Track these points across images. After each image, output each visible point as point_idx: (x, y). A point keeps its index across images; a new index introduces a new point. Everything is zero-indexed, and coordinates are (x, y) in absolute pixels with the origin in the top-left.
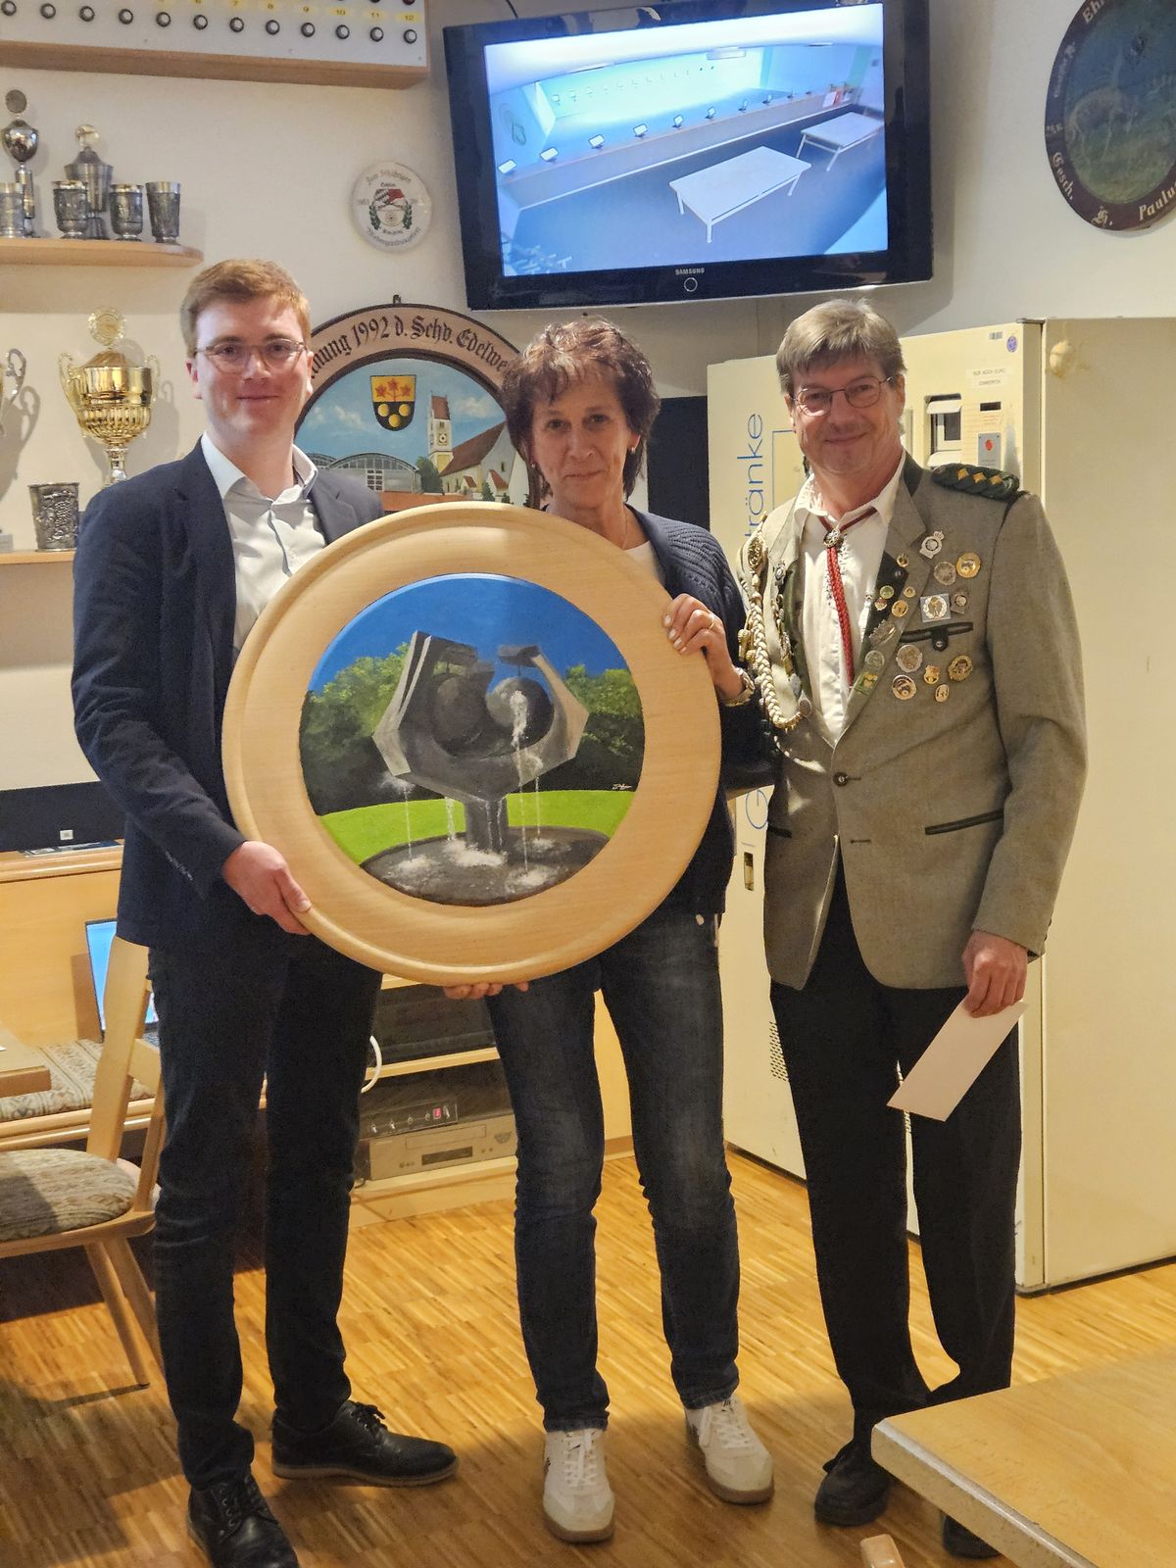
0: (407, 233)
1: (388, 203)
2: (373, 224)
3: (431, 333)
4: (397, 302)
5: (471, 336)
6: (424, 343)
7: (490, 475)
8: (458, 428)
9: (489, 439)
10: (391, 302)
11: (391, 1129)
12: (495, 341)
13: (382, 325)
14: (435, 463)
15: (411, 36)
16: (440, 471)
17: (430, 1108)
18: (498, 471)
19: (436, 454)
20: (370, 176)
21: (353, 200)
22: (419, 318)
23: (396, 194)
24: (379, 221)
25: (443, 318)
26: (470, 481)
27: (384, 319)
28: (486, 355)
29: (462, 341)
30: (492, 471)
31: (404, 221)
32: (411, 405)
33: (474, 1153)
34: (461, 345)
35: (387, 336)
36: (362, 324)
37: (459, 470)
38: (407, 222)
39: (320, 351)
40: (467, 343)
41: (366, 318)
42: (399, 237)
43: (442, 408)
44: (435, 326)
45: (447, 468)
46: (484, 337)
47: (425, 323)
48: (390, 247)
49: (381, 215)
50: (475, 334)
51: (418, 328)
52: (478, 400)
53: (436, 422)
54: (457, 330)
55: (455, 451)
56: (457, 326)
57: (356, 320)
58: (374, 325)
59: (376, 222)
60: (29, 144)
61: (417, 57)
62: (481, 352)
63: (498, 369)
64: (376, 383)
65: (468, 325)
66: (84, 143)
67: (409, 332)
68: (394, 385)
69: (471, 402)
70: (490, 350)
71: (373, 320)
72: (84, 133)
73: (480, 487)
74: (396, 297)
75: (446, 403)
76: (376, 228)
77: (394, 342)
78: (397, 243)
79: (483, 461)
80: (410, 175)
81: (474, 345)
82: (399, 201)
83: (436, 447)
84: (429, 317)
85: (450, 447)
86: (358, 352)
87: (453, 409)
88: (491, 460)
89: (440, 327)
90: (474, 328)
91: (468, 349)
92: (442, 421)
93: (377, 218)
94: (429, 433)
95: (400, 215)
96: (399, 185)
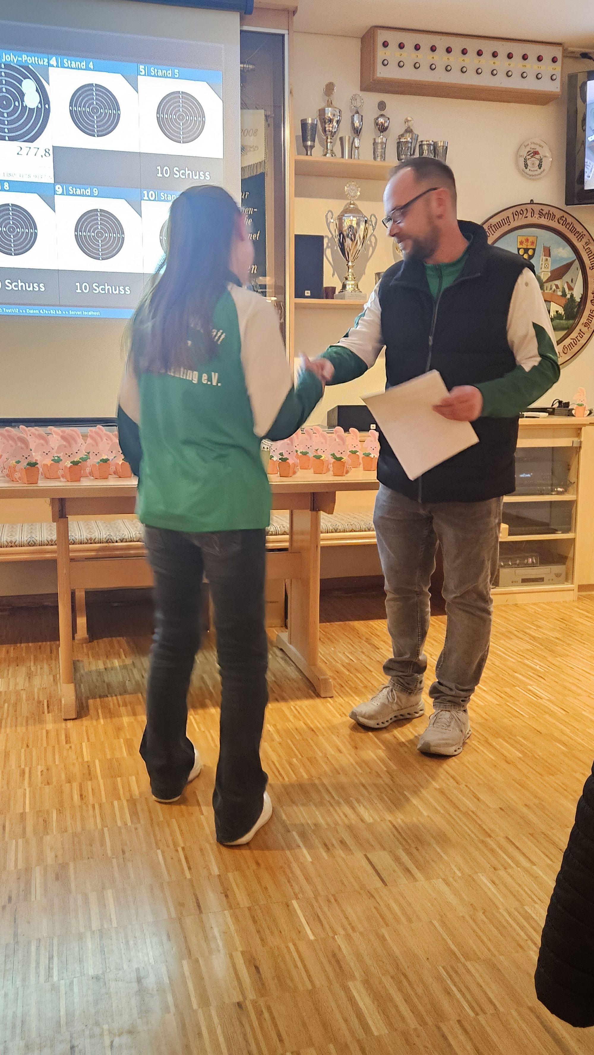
0: (539, 171)
1: (532, 157)
2: (525, 166)
3: (546, 217)
4: (532, 202)
5: (564, 219)
6: (543, 221)
7: (566, 284)
8: (553, 262)
9: (568, 267)
10: (529, 202)
11: (509, 565)
12: (575, 222)
13: (525, 212)
14: (542, 277)
15: (554, 77)
16: (544, 280)
17: (527, 558)
18: (570, 282)
19: (543, 273)
20: (526, 144)
21: (517, 155)
22: (542, 209)
23: (536, 153)
24: (527, 165)
25: (552, 210)
26: (557, 287)
27: (527, 210)
28: (570, 228)
29: (560, 221)
30: (567, 282)
31: (539, 166)
32: (534, 250)
33: (545, 580)
34: (559, 223)
35: (527, 217)
36: (517, 211)
37: (553, 281)
38: (540, 166)
39: (497, 223)
40: (562, 222)
41: (518, 209)
42: (536, 173)
43: (548, 252)
44: (549, 213)
45: (548, 279)
46: (570, 220)
47: (544, 212)
48: (531, 177)
49: (529, 162)
50: (566, 219)
51: (541, 214)
52: (563, 249)
53: (544, 258)
54: (558, 216)
55: (552, 272)
56: (558, 214)
57: (514, 210)
58: (521, 212)
59: (526, 166)
60: (386, 125)
61: (555, 87)
62: (568, 227)
63: (575, 235)
64: (520, 239)
65: (562, 214)
66: (408, 125)
67: (537, 216)
68: (527, 240)
69: (561, 250)
70: (572, 226)
71: (522, 210)
72: (408, 121)
73: (561, 289)
74: (532, 200)
75: (550, 250)
76: (526, 168)
77: (530, 220)
78: (535, 175)
79: (563, 278)
80: (543, 144)
81: (565, 223)
82: (537, 156)
83: (543, 269)
84: (546, 209)
85: (549, 270)
86: (514, 224)
87: (552, 253)
88: (567, 277)
89: (551, 214)
90: (566, 215)
91: (562, 225)
92: (547, 258)
93: (527, 164)
94: (541, 264)
95: (538, 162)
96: (538, 149)
